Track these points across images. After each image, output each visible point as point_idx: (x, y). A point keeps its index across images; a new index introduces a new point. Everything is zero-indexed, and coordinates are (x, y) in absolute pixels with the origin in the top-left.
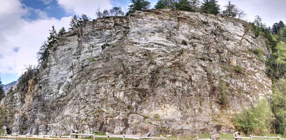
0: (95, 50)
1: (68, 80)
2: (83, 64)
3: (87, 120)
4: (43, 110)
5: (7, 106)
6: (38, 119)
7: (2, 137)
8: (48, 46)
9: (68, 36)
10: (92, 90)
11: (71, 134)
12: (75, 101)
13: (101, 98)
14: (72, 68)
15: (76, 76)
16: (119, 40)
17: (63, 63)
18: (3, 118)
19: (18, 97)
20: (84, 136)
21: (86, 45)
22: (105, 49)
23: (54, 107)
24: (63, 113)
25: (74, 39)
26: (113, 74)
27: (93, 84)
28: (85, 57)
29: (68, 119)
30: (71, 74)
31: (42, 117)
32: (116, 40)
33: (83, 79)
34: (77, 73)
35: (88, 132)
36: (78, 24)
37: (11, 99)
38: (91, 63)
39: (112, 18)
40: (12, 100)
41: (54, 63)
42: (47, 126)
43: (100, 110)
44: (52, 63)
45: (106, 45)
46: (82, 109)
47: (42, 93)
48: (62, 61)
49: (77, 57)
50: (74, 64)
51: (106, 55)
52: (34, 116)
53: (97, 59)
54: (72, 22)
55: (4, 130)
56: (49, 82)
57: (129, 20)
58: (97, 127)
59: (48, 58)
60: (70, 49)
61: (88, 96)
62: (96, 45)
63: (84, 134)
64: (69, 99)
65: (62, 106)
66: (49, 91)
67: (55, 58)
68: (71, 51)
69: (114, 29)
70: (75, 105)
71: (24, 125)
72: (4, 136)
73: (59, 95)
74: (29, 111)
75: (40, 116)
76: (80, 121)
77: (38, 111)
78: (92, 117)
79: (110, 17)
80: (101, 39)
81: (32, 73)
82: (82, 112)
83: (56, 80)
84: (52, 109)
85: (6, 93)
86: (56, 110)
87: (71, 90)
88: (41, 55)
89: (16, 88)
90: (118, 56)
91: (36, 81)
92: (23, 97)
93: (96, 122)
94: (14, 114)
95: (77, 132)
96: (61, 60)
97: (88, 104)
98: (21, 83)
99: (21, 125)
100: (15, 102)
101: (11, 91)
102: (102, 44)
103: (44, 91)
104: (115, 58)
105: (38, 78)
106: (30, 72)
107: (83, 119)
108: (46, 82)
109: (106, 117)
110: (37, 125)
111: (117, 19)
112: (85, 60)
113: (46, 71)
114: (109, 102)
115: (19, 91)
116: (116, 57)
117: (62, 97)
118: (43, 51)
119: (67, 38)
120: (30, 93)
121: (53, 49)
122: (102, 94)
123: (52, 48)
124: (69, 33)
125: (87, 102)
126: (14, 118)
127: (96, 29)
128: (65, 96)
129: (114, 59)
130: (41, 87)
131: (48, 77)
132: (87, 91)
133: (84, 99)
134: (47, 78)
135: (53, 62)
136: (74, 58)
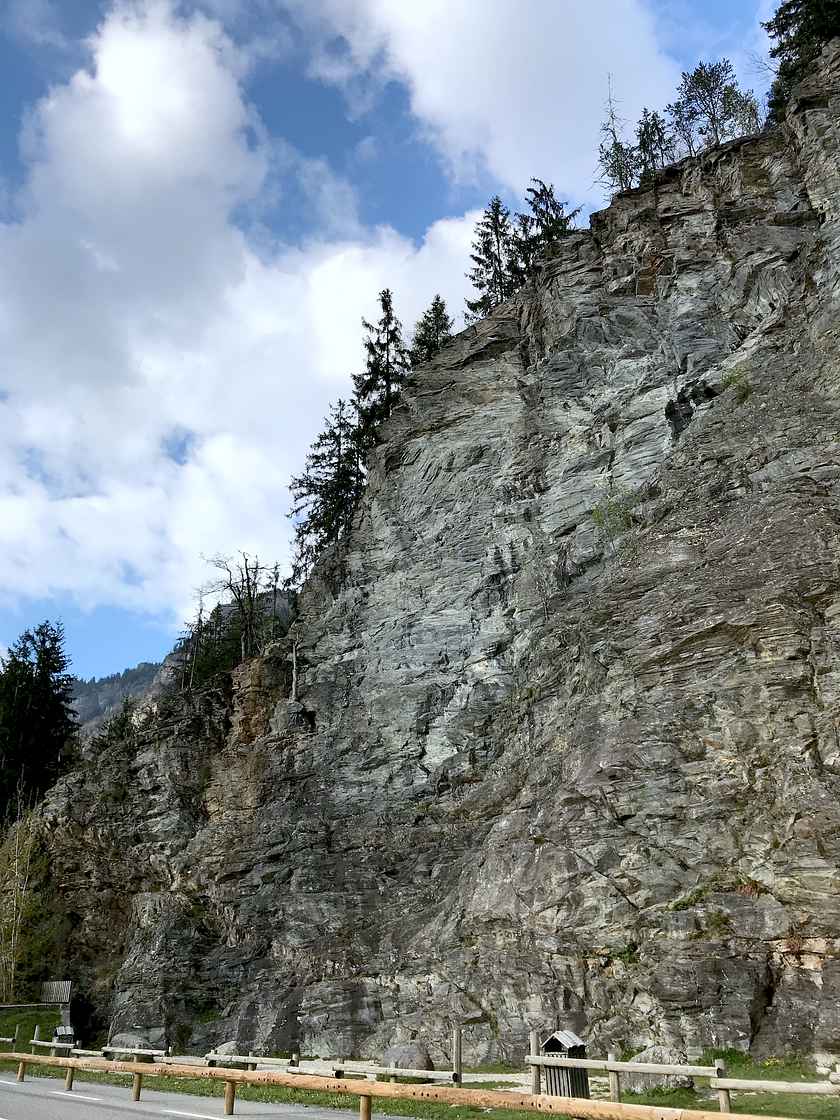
0: (627, 446)
1: (478, 668)
2: (563, 553)
3: (643, 958)
4: (326, 879)
5: (88, 837)
6: (294, 940)
7: (37, 1064)
8: (356, 436)
9: (466, 363)
10: (648, 734)
11: (533, 1058)
12: (540, 815)
13: (721, 787)
14: (498, 584)
15: (526, 643)
16: (768, 332)
17: (440, 556)
18: (56, 919)
19: (163, 777)
20: (636, 1076)
21: (572, 418)
22: (691, 430)
23: (400, 858)
24: (461, 902)
25: (498, 378)
26: (781, 599)
27: (649, 689)
28: (574, 501)
29: (500, 942)
30: (494, 627)
31: (320, 929)
32: (750, 343)
33: (577, 660)
34: (533, 619)
35: (665, 1052)
36: (512, 266)
37: (118, 785)
38: (617, 542)
39: (697, 173)
40: (126, 794)
41: (388, 555)
42: (355, 993)
43: (732, 879)
44: (379, 553)
45: (694, 396)
46: (596, 874)
47: (318, 760)
48: (438, 539)
49: (522, 511)
50: (507, 557)
51: (707, 466)
52: (263, 913)
53: (652, 506)
54: (483, 257)
55: (55, 1008)
56: (359, 683)
57: (798, 151)
58: (727, 1010)
59: (356, 522)
60: (479, 454)
61: (625, 776)
62: (632, 409)
63: (632, 1065)
64: (498, 805)
65: (452, 854)
66: (364, 746)
67: (394, 524)
68: (487, 469)
69: (720, 257)
70: (538, 841)
71: (197, 977)
72: (50, 1059)
73: (428, 772)
74: (230, 876)
75: (305, 920)
76: (590, 962)
77: (294, 880)
78: (677, 928)
79: (682, 171)
80: (656, 353)
81: (256, 620)
82: (592, 890)
83: (404, 669)
84: (387, 873)
85: (90, 739)
86: (411, 882)
87: (502, 737)
88: (313, 497)
89: (155, 709)
90: (790, 459)
91: (281, 674)
92: (195, 779)
93: (717, 971)
94: (134, 893)
95: (580, 1043)
96: (431, 532)
97: (634, 834)
98: (186, 683)
99: (175, 976)
100: (138, 812)
101: (122, 726)
102: (666, 394)
103: (330, 745)
104: (768, 480)
105: (292, 657)
106: (247, 608)
107: (608, 947)
108: (343, 681)
109: (791, 930)
110: (287, 983)
111: (729, 170)
112: (573, 528)
113: (345, 608)
114: (788, 815)
115: (172, 732)
116: (772, 468)
117: (448, 787)
118: (327, 470)
119: (456, 375)
120: (241, 755)
121: (383, 461)
122: (723, 758)
123: (380, 448)
124: (467, 339)
125: (623, 819)
126: (128, 921)
127: (614, 286)
128: (469, 781)
129: (765, 486)
130: (310, 717)
131: (351, 649)
132: (611, 741)
133: (599, 804)
134: (347, 657)
135: (381, 545)
136: (507, 519)
